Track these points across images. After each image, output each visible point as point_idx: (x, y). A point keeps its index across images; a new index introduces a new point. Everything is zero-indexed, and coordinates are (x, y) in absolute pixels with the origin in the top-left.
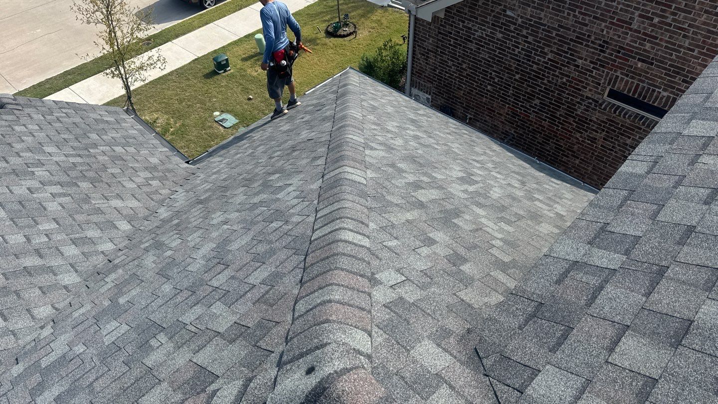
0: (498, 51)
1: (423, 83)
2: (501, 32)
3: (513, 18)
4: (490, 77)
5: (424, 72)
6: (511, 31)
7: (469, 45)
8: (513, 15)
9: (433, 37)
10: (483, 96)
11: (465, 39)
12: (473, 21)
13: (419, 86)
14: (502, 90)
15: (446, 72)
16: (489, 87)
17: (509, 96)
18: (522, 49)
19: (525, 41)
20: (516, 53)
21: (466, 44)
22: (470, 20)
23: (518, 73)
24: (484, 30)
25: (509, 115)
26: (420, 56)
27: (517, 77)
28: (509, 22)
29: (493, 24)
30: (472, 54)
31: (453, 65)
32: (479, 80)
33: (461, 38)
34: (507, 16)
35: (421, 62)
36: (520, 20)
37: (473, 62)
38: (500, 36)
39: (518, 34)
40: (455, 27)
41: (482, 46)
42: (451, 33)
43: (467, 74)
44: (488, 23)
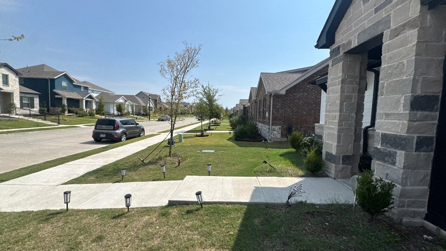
0: (306, 99)
1: (277, 122)
2: (306, 93)
3: (309, 87)
4: (305, 109)
5: (277, 117)
6: (310, 92)
7: (295, 101)
9: (280, 103)
10: (303, 117)
11: (293, 99)
12: (296, 93)
13: (275, 124)
14: (310, 112)
15: (287, 114)
16: (305, 113)
17: (312, 113)
18: (314, 96)
19: (315, 93)
20: (312, 98)
21: (294, 101)
22: (295, 93)
23: (314, 104)
24: (300, 94)
25: (313, 120)
26: (275, 112)
27: (314, 106)
28: (309, 89)
29: (303, 92)
30: (297, 104)
31: (290, 110)
32: (300, 112)
33: (292, 99)
34: (307, 87)
35: (276, 114)
36: (312, 87)
37: (297, 106)
38: (306, 94)
39: (312, 92)
40: (289, 97)
41: (300, 100)
42: (288, 99)
43: (296, 111)
44: (301, 91)
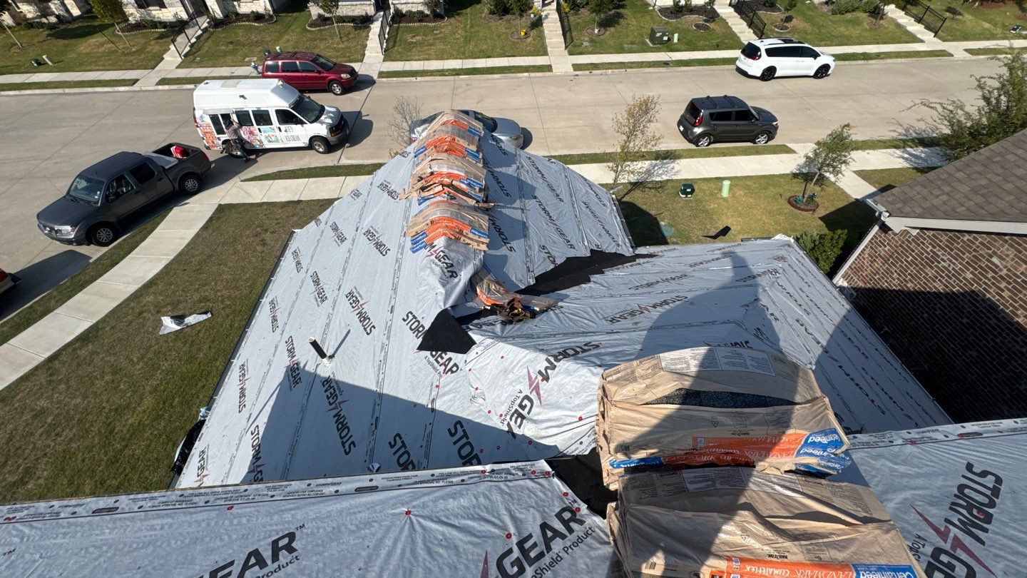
2: (972, 273)
3: (997, 266)
6: (986, 278)
7: (928, 270)
8: (999, 264)
9: (891, 247)
10: (913, 319)
11: (926, 262)
12: (946, 251)
14: (939, 324)
17: (943, 333)
19: (998, 294)
20: (979, 299)
21: (925, 267)
22: (943, 249)
24: (954, 264)
25: (932, 349)
28: (990, 268)
29: (967, 263)
30: (926, 278)
31: (898, 279)
32: (918, 304)
33: (923, 259)
34: (990, 262)
36: (1005, 271)
37: (921, 285)
38: (969, 276)
39: (993, 284)
40: (922, 248)
41: (941, 276)
43: (908, 292)
